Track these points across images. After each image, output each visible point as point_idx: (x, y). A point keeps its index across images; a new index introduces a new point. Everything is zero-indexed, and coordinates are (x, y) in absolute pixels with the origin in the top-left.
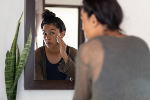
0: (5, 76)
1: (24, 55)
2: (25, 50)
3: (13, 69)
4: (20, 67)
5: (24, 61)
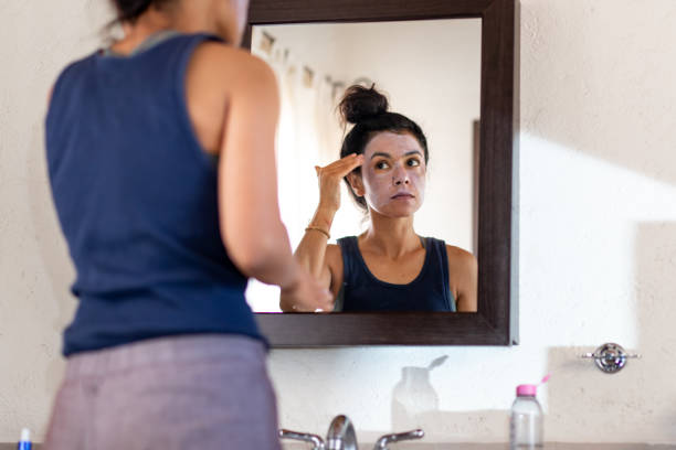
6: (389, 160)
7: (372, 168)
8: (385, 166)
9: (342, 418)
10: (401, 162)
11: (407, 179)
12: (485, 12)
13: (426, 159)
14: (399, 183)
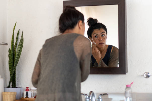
0: (9, 66)
1: (18, 51)
2: (19, 48)
3: (12, 60)
4: (16, 59)
5: (19, 55)
6: (98, 35)
7: (94, 37)
8: (97, 37)
9: (92, 92)
10: (100, 36)
11: (102, 40)
12: (119, 4)
13: (107, 33)
14: (100, 41)
